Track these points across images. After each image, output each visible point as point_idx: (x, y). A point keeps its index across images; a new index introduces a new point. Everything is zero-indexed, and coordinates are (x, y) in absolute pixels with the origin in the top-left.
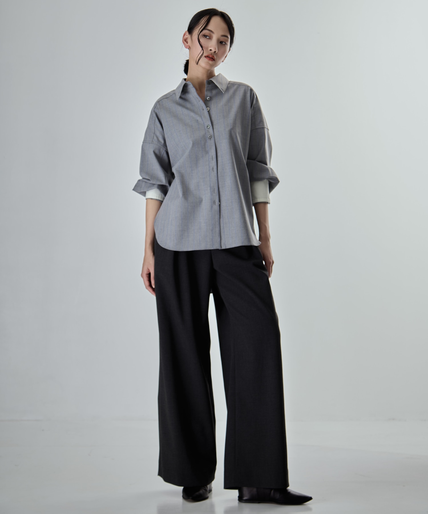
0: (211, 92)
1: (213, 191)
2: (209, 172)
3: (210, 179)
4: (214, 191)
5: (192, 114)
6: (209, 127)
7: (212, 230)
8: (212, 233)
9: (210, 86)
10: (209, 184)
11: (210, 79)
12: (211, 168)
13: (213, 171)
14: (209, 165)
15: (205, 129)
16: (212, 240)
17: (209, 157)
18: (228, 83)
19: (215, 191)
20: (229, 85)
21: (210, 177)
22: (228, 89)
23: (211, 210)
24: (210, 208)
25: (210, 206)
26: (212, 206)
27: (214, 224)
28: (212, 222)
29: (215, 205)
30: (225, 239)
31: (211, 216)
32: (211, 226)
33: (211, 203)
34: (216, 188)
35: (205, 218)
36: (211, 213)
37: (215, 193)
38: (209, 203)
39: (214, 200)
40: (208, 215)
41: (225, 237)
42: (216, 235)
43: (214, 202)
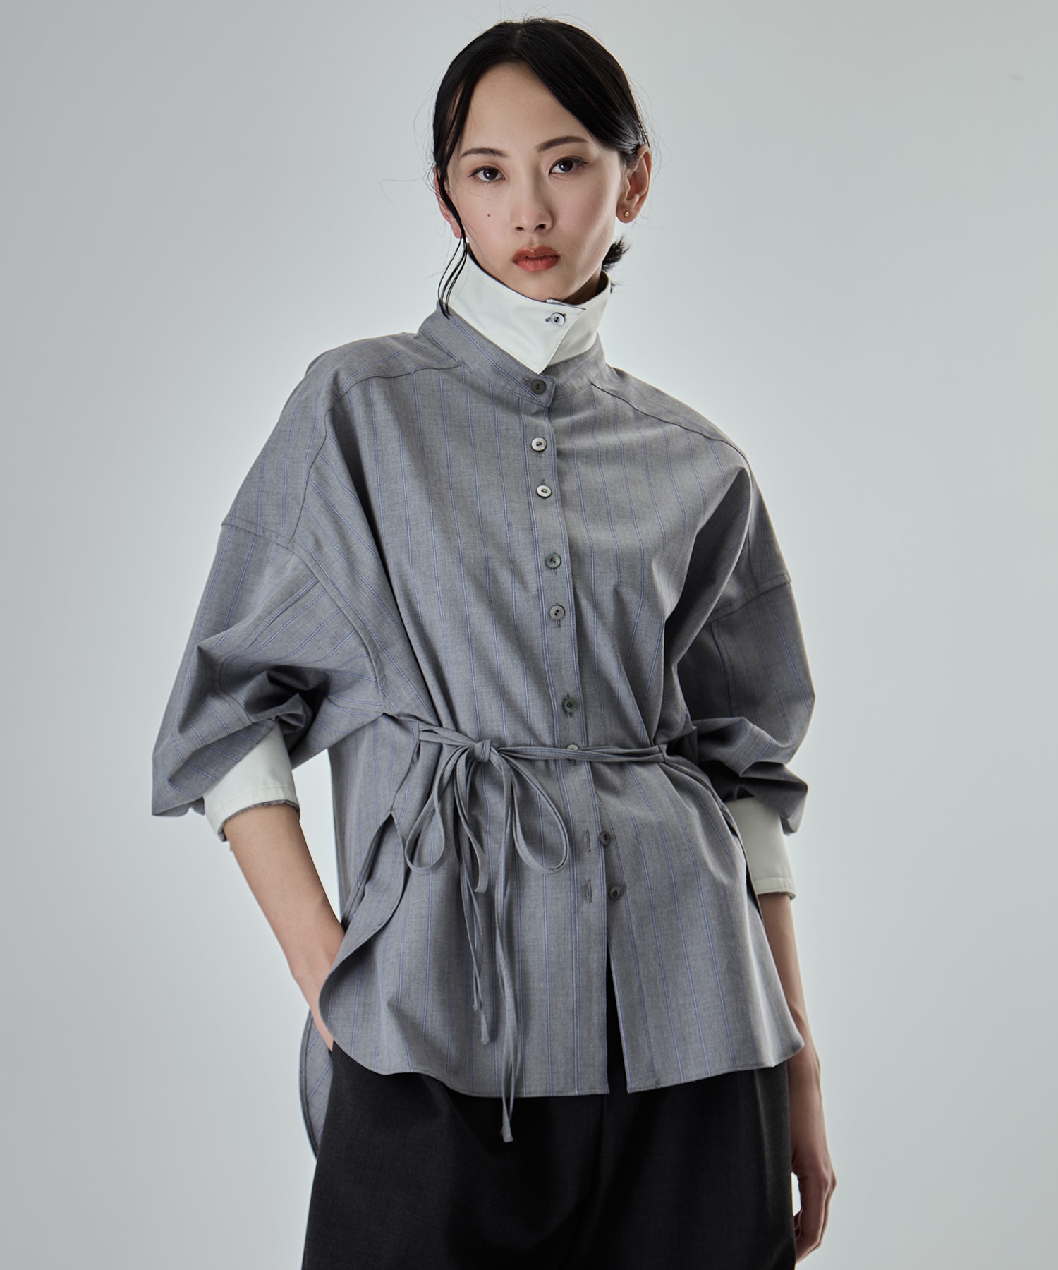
23: (573, 924)
24: (569, 915)
25: (566, 906)
26: (575, 907)
27: (582, 984)
28: (576, 976)
29: (591, 901)
30: (649, 1048)
31: (570, 950)
32: (572, 995)
33: (574, 892)
34: (595, 829)
35: (544, 959)
36: (573, 937)
37: (590, 851)
38: (561, 892)
39: (587, 879)
40: (558, 945)
41: (651, 1040)
42: (590, 1032)
43: (586, 886)
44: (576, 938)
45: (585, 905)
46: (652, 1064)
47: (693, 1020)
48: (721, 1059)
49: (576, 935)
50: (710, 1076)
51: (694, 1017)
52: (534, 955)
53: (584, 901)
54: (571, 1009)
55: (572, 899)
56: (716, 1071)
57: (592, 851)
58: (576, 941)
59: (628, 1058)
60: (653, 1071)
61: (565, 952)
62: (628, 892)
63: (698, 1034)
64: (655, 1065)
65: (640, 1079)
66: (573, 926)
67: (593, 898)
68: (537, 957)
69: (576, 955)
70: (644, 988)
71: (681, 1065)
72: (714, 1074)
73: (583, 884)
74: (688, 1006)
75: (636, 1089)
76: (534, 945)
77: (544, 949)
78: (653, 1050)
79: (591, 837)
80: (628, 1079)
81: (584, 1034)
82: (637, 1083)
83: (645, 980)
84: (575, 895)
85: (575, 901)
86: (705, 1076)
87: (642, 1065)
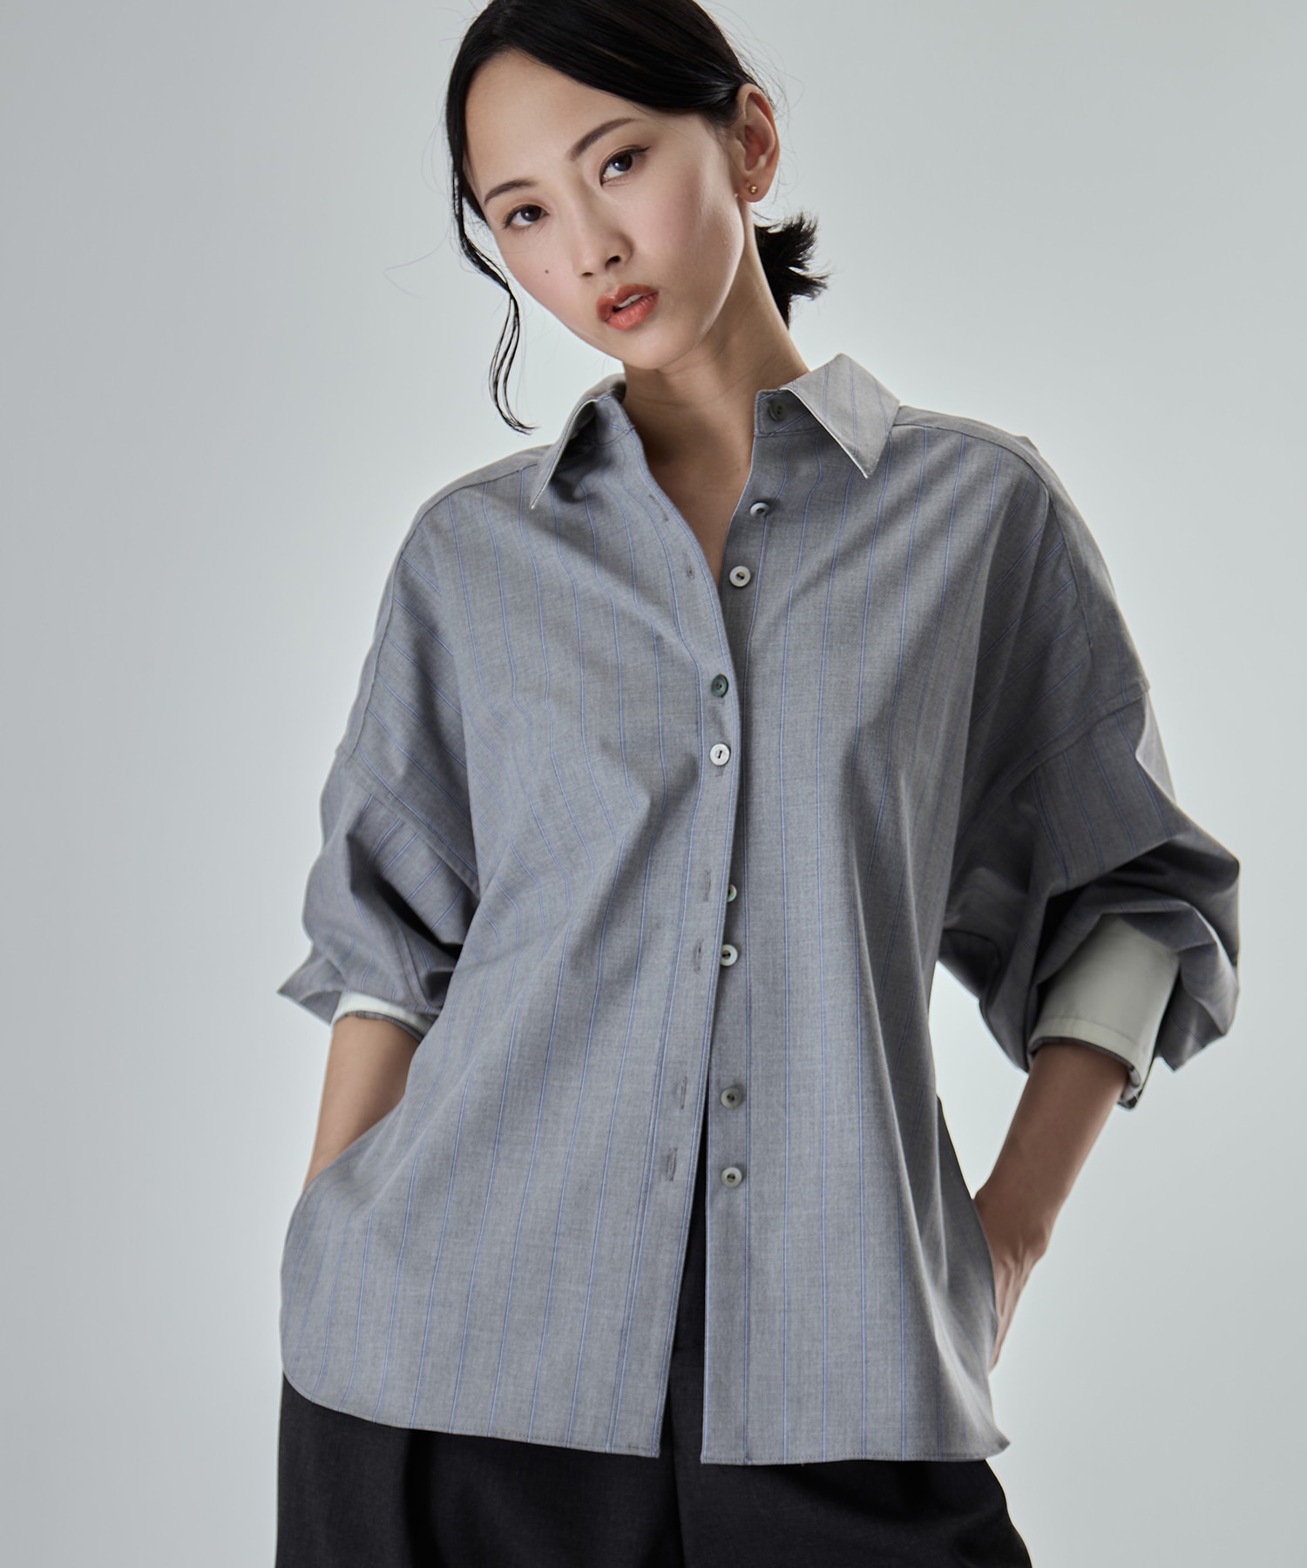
0: (791, 472)
1: (674, 1092)
2: (668, 972)
3: (667, 1011)
4: (679, 1091)
5: (624, 598)
6: (723, 689)
7: (623, 1333)
8: (621, 1354)
9: (778, 428)
10: (658, 1044)
11: (784, 388)
12: (690, 946)
13: (698, 969)
14: (679, 927)
15: (698, 700)
16: (614, 1394)
17: (684, 876)
18: (891, 414)
19: (684, 1091)
20: (897, 429)
21: (669, 999)
22: (894, 454)
23: (641, 1206)
24: (638, 1194)
25: (635, 1181)
26: (647, 1184)
27: (641, 1295)
28: (634, 1282)
29: (672, 1179)
30: (746, 1405)
31: (631, 1243)
32: (623, 1309)
33: (650, 1163)
34: (697, 1076)
35: (591, 1251)
36: (638, 1226)
37: (683, 1107)
38: (631, 1160)
39: (672, 1146)
40: (615, 1235)
41: (751, 1394)
42: (642, 1365)
43: (669, 1157)
44: (641, 1228)
45: (664, 1183)
46: (745, 1429)
47: (817, 1376)
48: (845, 1439)
49: (641, 1225)
50: (824, 1461)
51: (820, 1372)
52: (579, 1244)
53: (663, 1177)
54: (619, 1327)
55: (646, 1173)
56: (835, 1455)
57: (685, 1108)
58: (641, 1233)
59: (709, 1412)
60: (745, 1439)
61: (623, 1246)
62: (752, 1179)
63: (820, 1398)
64: (750, 1431)
65: (723, 1446)
66: (640, 1210)
67: (676, 1174)
68: (581, 1246)
69: (638, 1252)
70: (753, 1319)
71: (788, 1438)
72: (831, 1459)
73: (666, 1153)
74: (814, 1356)
75: (712, 1459)
76: (580, 1230)
77: (593, 1237)
78: (751, 1408)
79: (688, 1087)
80: (705, 1443)
81: (633, 1367)
82: (716, 1450)
83: (756, 1308)
84: (649, 1167)
85: (648, 1176)
86: (817, 1460)
87: (729, 1426)
